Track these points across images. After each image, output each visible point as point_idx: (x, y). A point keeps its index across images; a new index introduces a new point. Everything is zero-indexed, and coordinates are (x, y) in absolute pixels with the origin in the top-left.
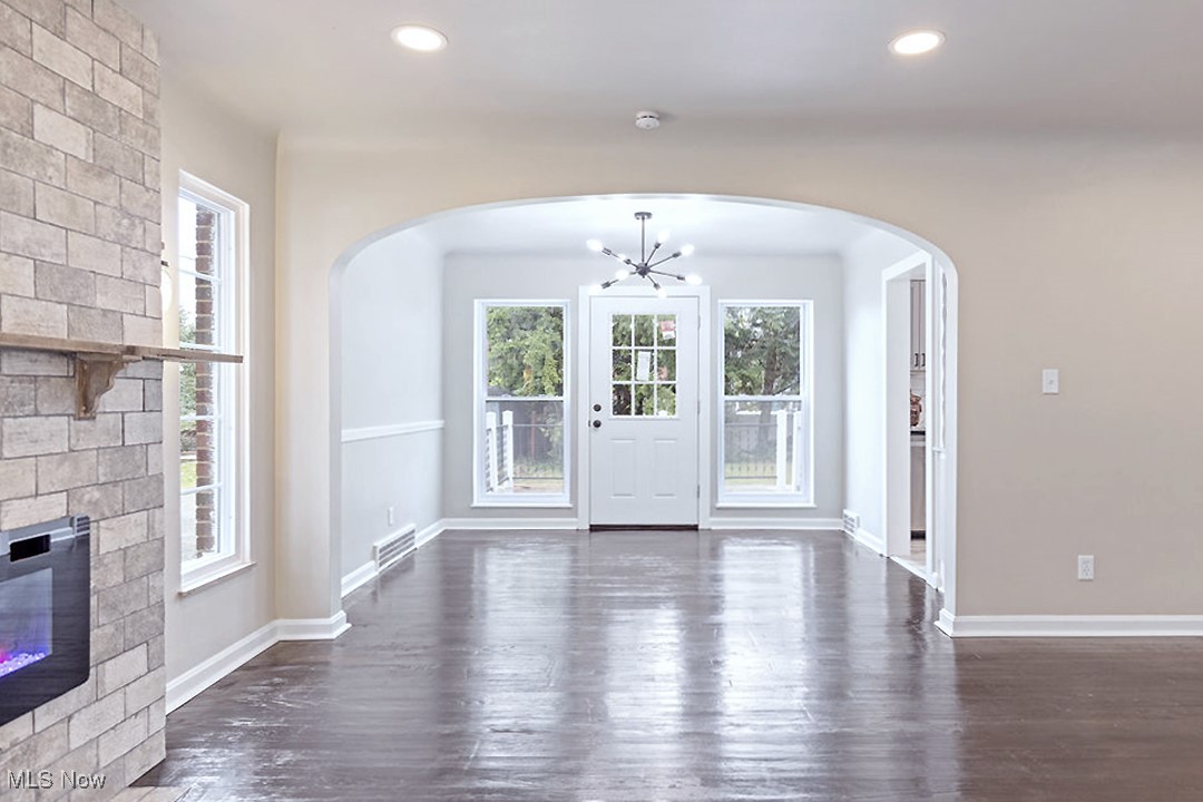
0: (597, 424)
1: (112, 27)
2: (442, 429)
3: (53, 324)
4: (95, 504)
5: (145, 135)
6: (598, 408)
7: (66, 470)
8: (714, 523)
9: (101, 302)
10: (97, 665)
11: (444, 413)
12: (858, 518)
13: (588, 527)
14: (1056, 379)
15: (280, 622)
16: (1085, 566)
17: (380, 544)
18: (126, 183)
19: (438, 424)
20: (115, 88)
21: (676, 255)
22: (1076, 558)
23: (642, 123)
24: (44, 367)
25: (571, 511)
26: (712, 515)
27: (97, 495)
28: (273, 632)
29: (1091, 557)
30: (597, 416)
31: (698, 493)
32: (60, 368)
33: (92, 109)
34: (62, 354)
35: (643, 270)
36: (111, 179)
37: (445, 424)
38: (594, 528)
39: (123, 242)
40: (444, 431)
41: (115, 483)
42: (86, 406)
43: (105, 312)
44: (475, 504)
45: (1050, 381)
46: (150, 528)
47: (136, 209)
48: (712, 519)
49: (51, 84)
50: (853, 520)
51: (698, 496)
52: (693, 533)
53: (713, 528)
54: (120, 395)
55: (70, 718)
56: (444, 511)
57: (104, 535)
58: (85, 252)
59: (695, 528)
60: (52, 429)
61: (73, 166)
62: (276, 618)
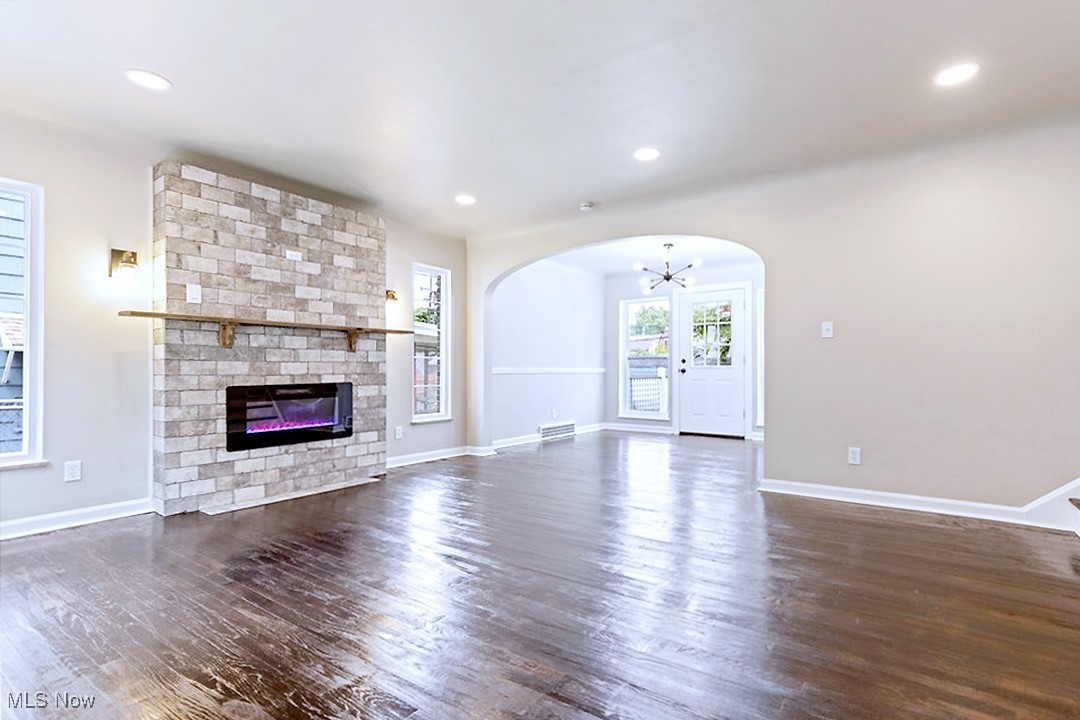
0: (683, 371)
1: (364, 222)
2: (605, 374)
3: (341, 321)
4: (356, 380)
5: (379, 256)
6: (683, 361)
7: (344, 367)
8: (753, 436)
9: (359, 314)
10: (357, 432)
11: (605, 364)
13: (678, 433)
14: (831, 327)
15: (468, 447)
16: (854, 455)
17: (543, 427)
18: (370, 274)
20: (366, 242)
21: (690, 266)
22: (847, 449)
23: (583, 208)
24: (335, 335)
25: (668, 423)
26: (753, 431)
27: (356, 377)
28: (464, 451)
29: (859, 449)
30: (683, 366)
31: (745, 415)
32: (342, 335)
33: (355, 251)
34: (343, 331)
35: (668, 278)
36: (363, 273)
37: (605, 371)
38: (682, 434)
39: (368, 293)
40: (605, 375)
41: (364, 374)
42: (351, 348)
43: (360, 317)
44: (621, 415)
45: (827, 329)
46: (380, 391)
47: (374, 281)
48: (754, 433)
49: (340, 247)
51: (745, 418)
52: (741, 441)
53: (754, 439)
54: (364, 345)
55: (346, 446)
56: (604, 418)
57: (359, 391)
58: (352, 298)
59: (743, 438)
60: (340, 355)
61: (349, 272)
62: (466, 445)
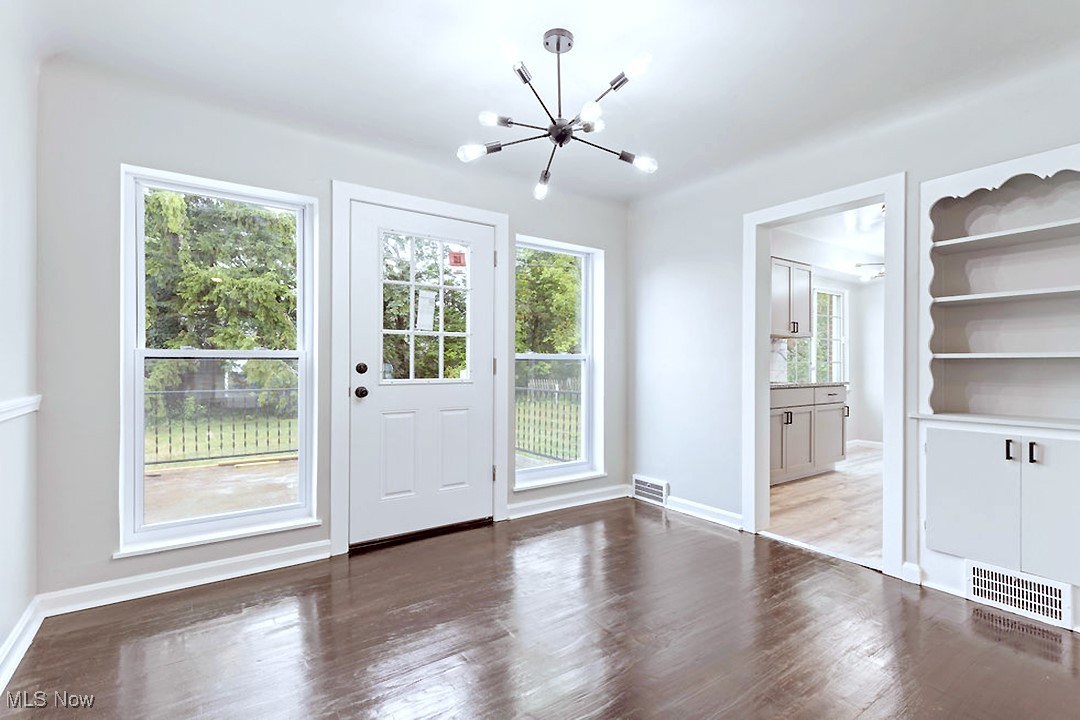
0: (362, 393)
2: (37, 413)
6: (362, 369)
8: (513, 511)
11: (39, 381)
12: (668, 486)
13: (347, 550)
19: (28, 402)
26: (510, 501)
30: (361, 381)
31: (494, 475)
37: (42, 403)
38: (357, 550)
40: (40, 417)
44: (125, 550)
48: (511, 507)
50: (661, 488)
51: (494, 479)
52: (486, 529)
53: (512, 518)
59: (488, 522)
